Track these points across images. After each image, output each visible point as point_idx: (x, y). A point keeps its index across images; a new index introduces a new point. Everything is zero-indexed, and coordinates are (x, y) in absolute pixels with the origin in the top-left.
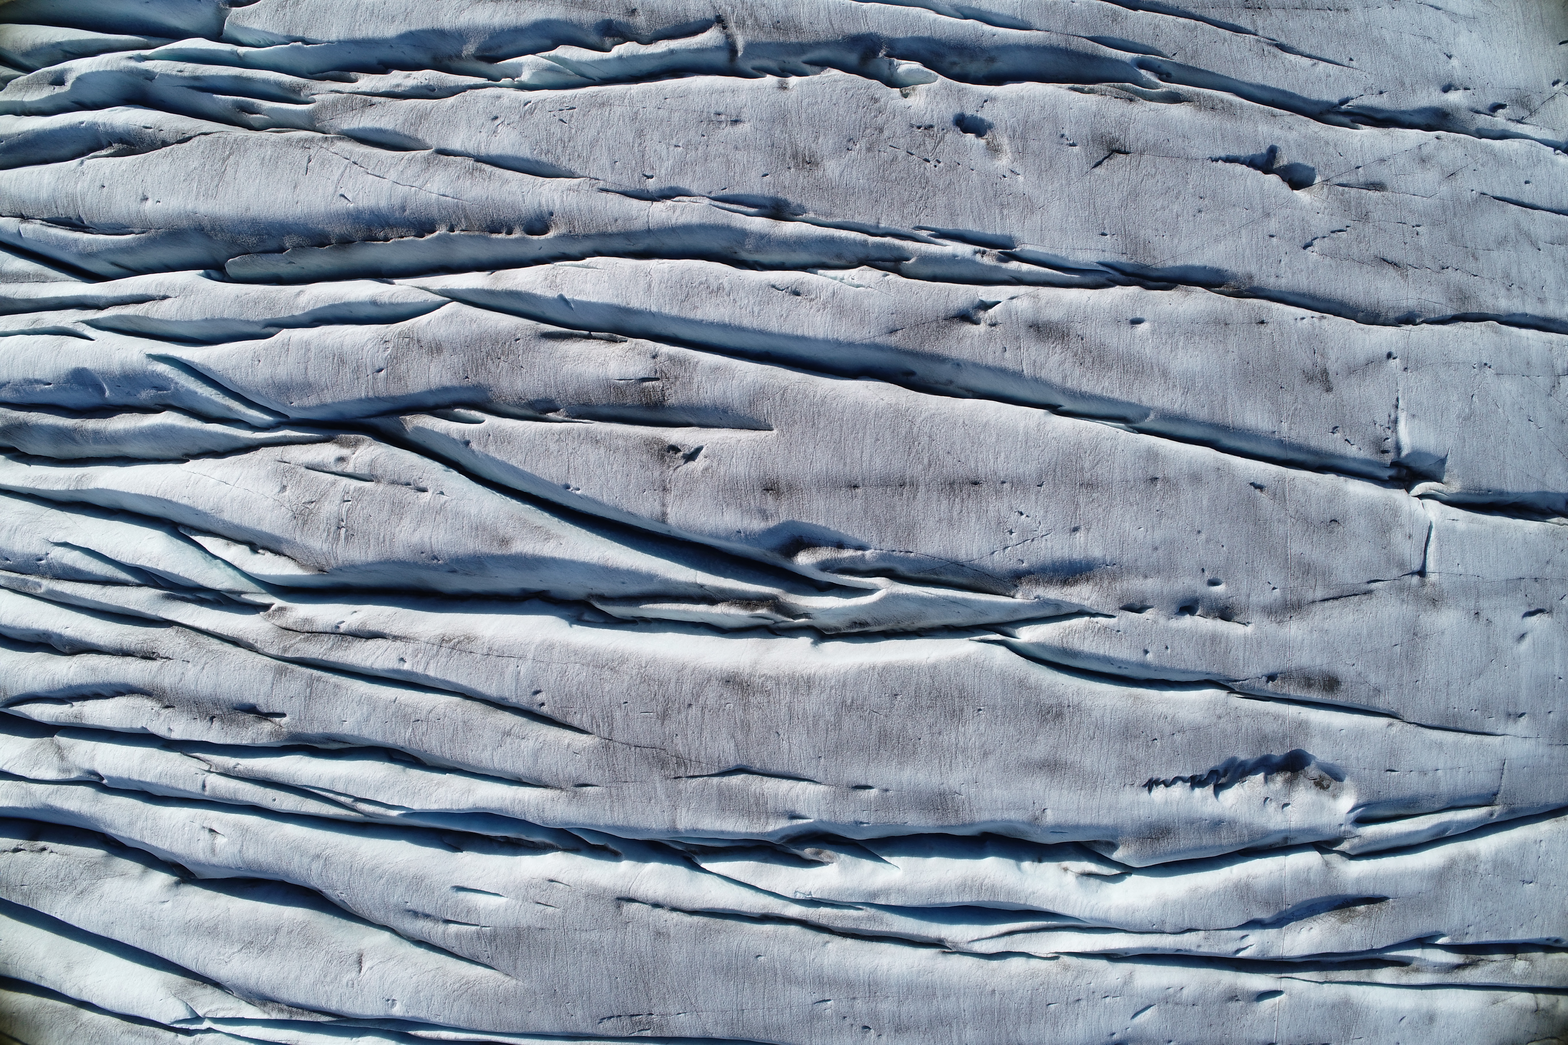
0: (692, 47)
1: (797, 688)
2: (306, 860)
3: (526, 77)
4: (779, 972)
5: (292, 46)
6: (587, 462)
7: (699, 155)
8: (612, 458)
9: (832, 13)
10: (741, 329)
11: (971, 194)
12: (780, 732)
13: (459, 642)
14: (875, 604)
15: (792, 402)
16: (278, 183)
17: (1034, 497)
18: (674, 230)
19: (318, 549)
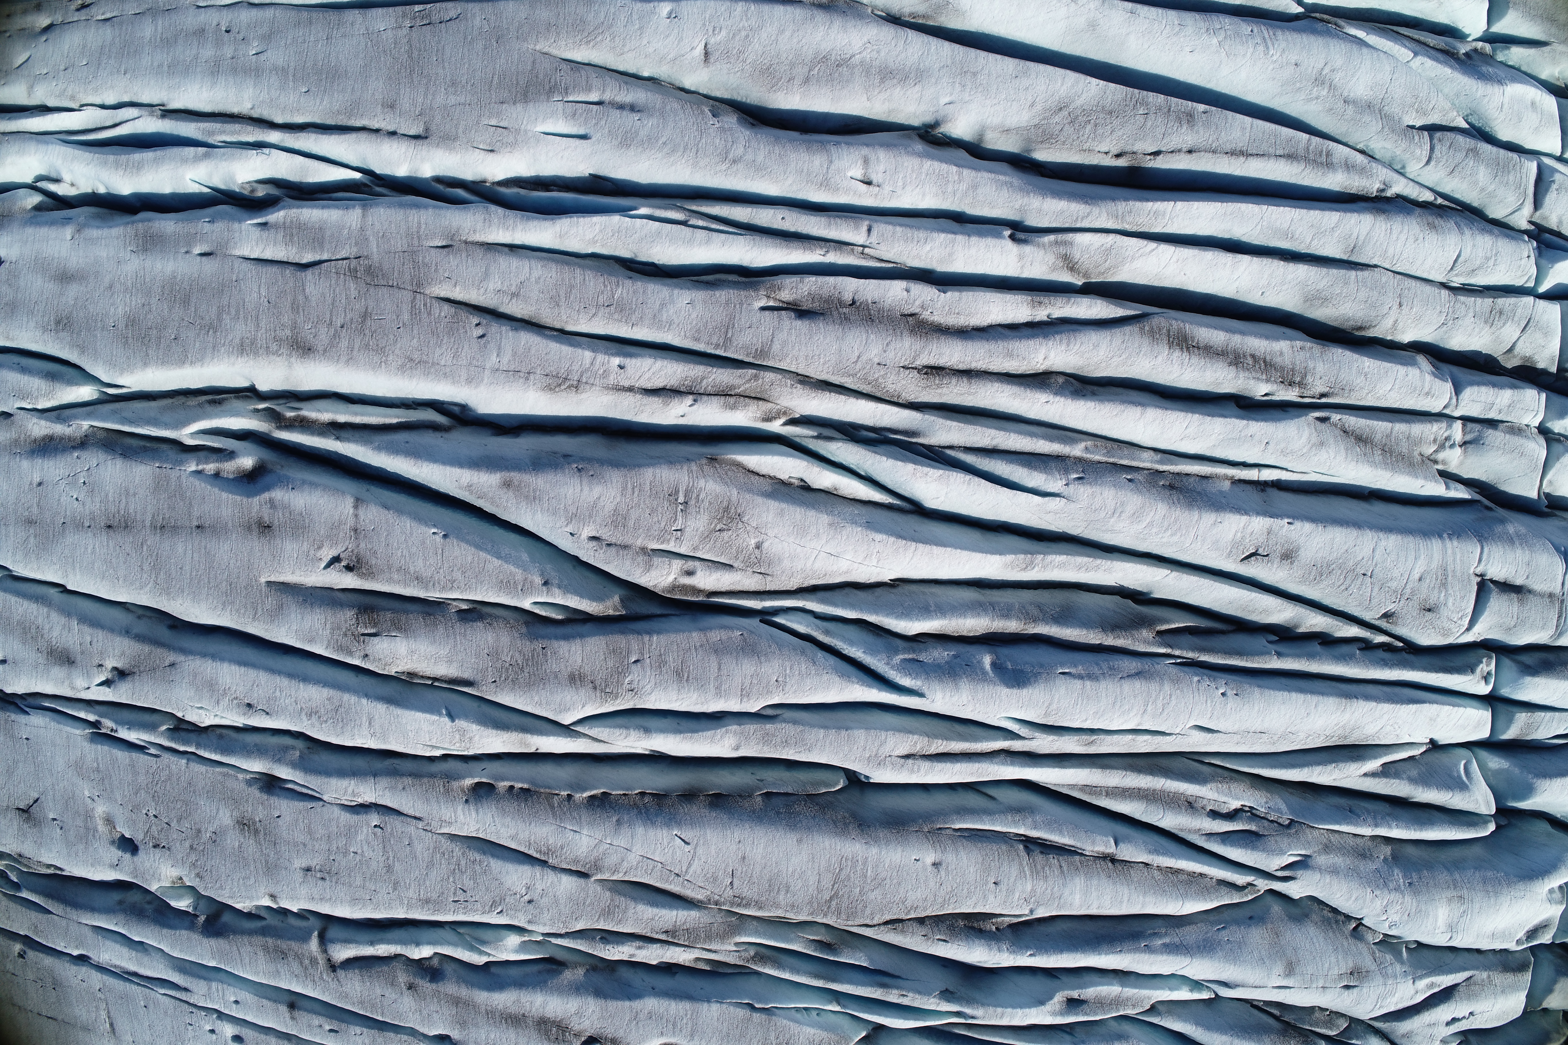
0: (354, 945)
1: (252, 344)
3: (514, 940)
4: (291, 78)
5: (767, 1004)
6: (425, 559)
7: (335, 843)
8: (403, 562)
9: (239, 960)
10: (291, 676)
11: (120, 783)
12: (267, 304)
13: (560, 385)
14: (199, 420)
15: (249, 607)
16: (765, 864)
17: (68, 513)
18: (354, 774)
19: (711, 482)
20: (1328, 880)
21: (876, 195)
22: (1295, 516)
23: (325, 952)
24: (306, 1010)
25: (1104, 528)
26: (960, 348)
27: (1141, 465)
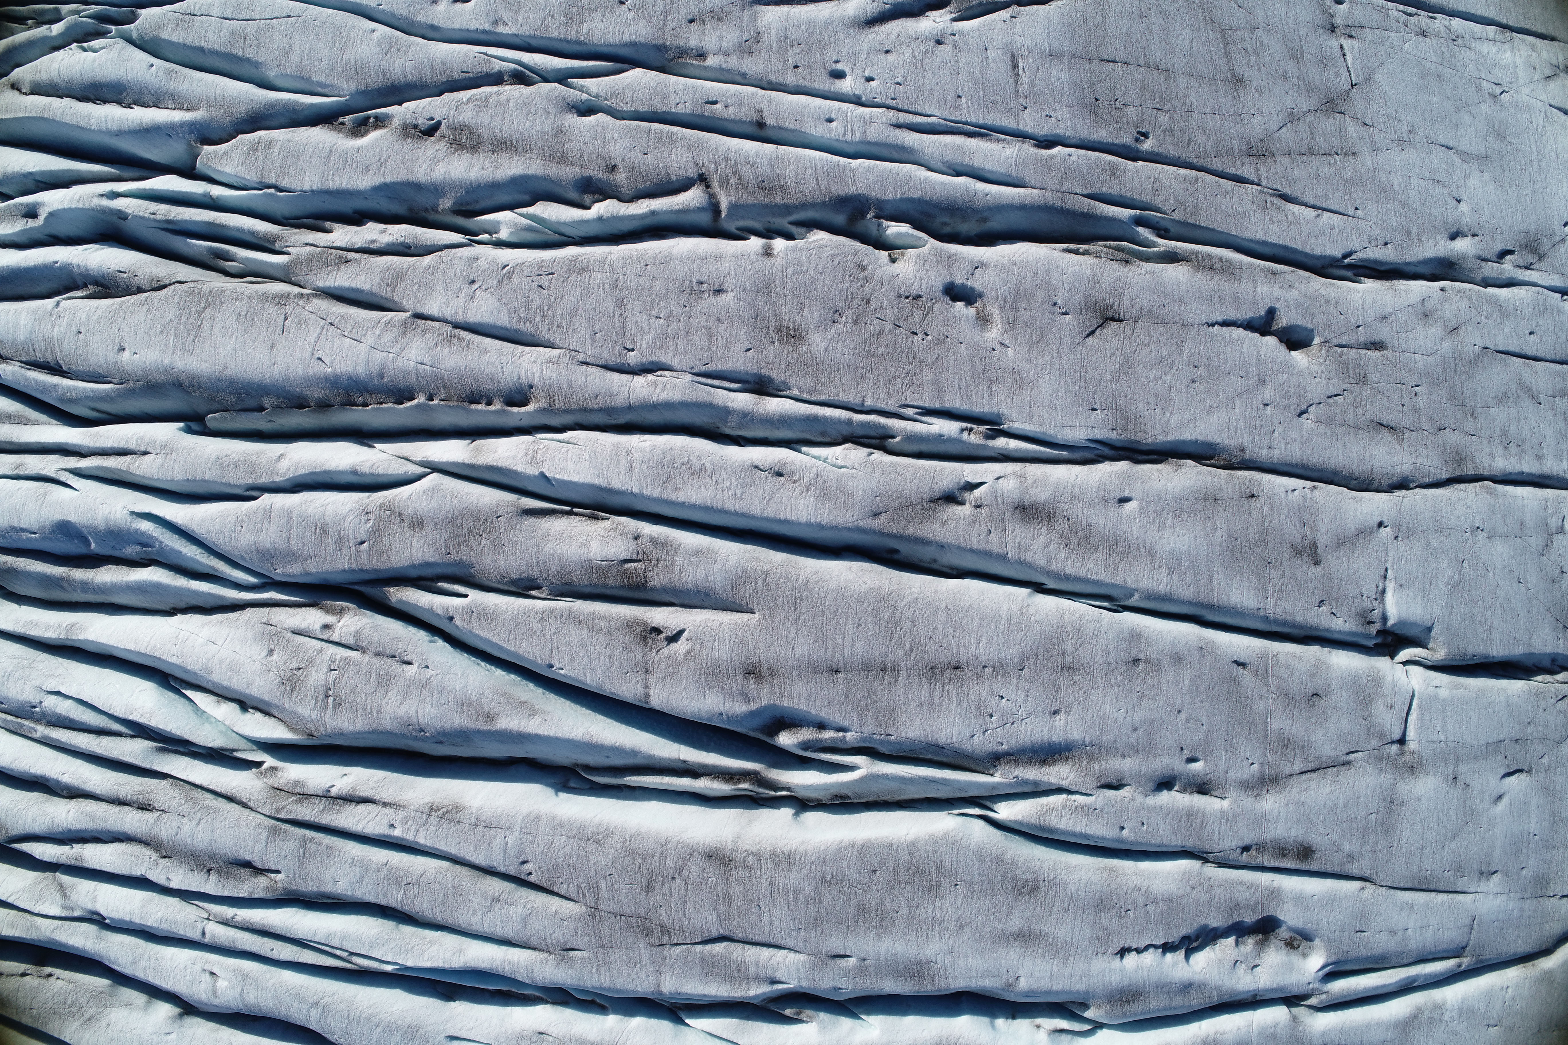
0: (674, 208)
1: (777, 864)
2: (305, 1007)
3: (504, 234)
5: (265, 194)
6: (570, 642)
7: (681, 327)
8: (594, 639)
10: (723, 512)
11: (959, 369)
12: (762, 905)
13: (447, 812)
14: (856, 781)
15: (774, 586)
16: (254, 343)
17: (1015, 681)
18: (656, 407)
19: (306, 715)
21: (206, 962)
23: (711, 196)
24: (744, 122)
25: (24, 660)
26: (129, 824)
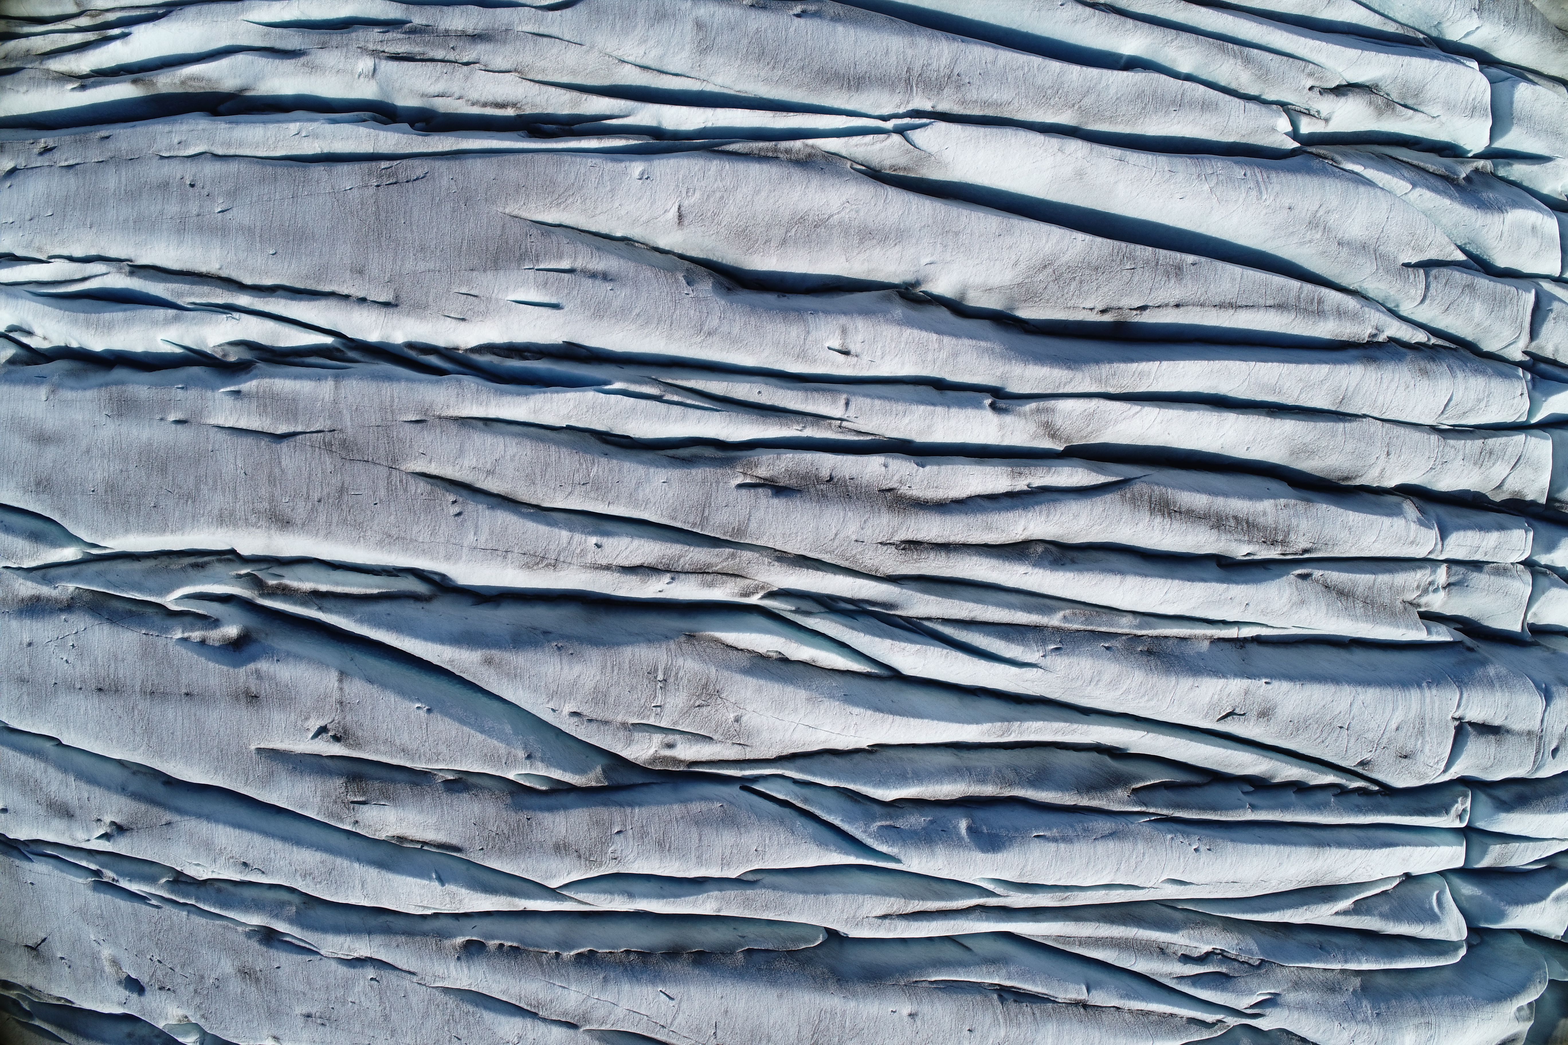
1: (231, 516)
2: (725, 328)
4: (258, 239)
6: (410, 733)
7: (333, 993)
8: (389, 734)
10: (284, 839)
12: (243, 476)
13: (538, 564)
14: (179, 586)
15: (241, 771)
16: (748, 1017)
17: (59, 674)
18: (349, 930)
19: (690, 660)
20: (1296, 1016)
21: (854, 365)
22: (1273, 675)
25: (1081, 694)
26: (938, 523)
27: (1120, 631)
